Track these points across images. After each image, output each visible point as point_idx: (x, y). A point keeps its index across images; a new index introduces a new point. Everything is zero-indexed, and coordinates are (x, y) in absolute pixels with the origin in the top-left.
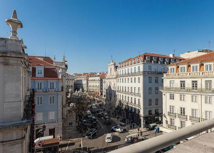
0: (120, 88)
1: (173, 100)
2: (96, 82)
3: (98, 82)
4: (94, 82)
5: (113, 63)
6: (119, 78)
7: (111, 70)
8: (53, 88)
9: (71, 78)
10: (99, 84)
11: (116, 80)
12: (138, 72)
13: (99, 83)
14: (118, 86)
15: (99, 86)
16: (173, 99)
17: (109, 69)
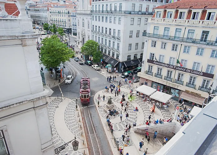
1: (154, 48)
4: (59, 15)
12: (120, 11)
14: (93, 26)
16: (155, 46)
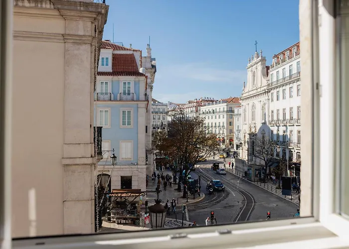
0: (278, 115)
2: (218, 116)
3: (221, 116)
4: (214, 117)
5: (260, 58)
6: (275, 91)
7: (254, 76)
8: (129, 94)
9: (161, 110)
10: (225, 120)
11: (267, 98)
13: (225, 116)
14: (272, 112)
15: (225, 125)
17: (250, 75)
